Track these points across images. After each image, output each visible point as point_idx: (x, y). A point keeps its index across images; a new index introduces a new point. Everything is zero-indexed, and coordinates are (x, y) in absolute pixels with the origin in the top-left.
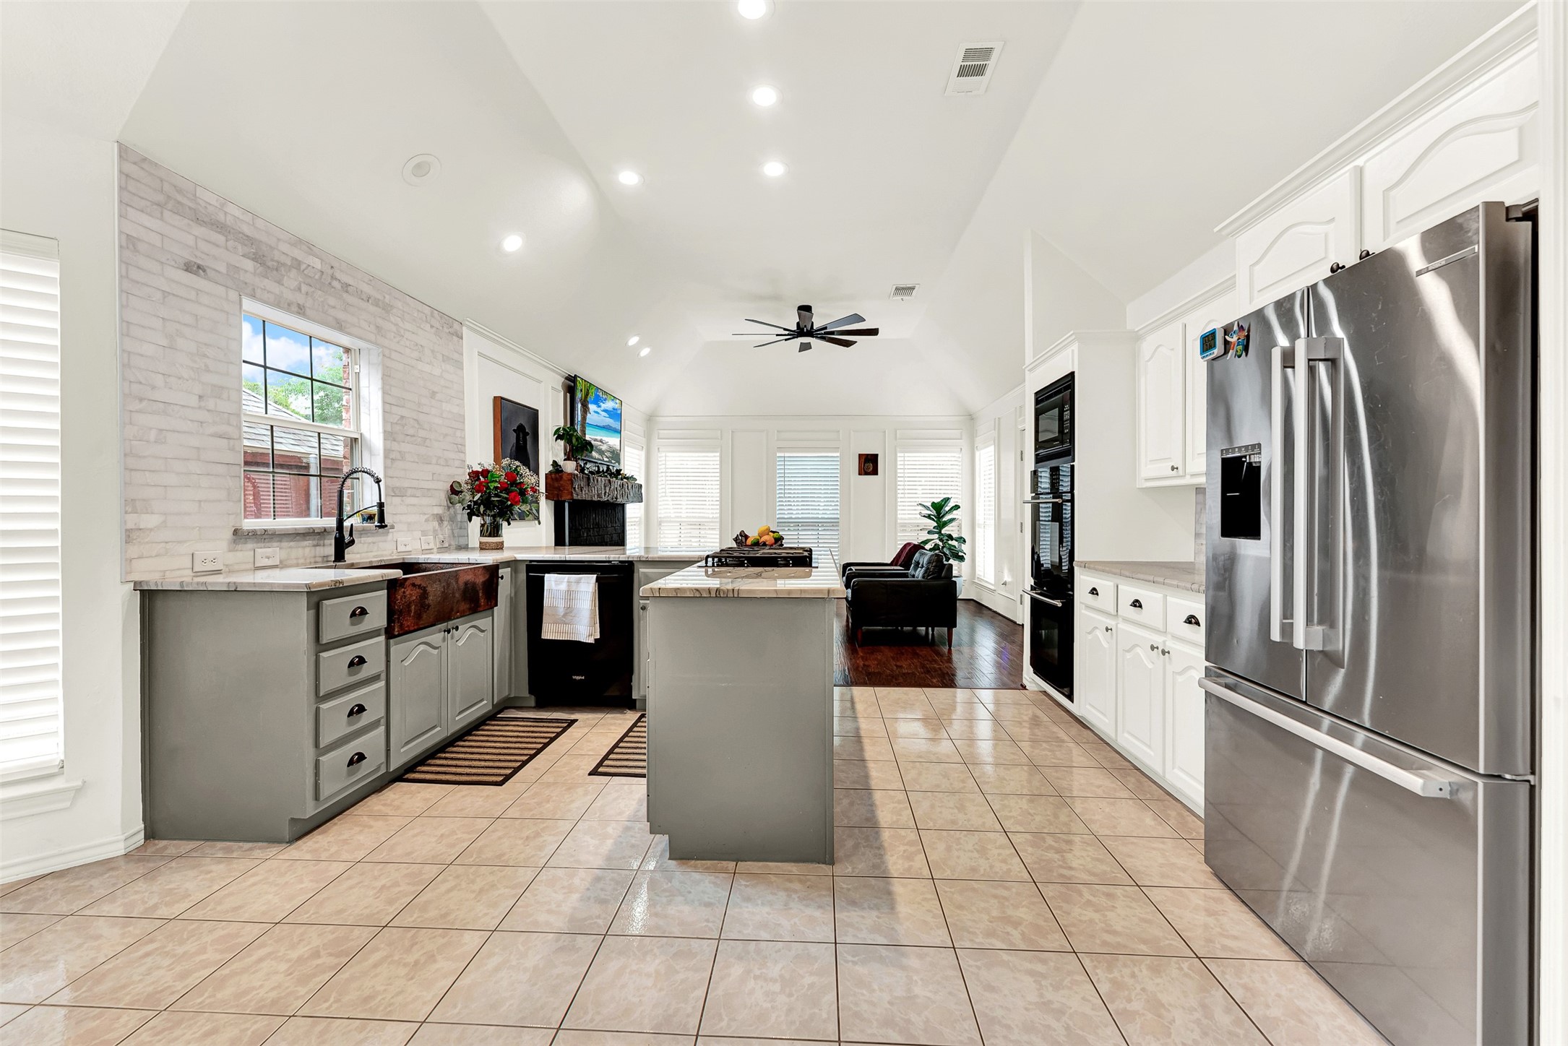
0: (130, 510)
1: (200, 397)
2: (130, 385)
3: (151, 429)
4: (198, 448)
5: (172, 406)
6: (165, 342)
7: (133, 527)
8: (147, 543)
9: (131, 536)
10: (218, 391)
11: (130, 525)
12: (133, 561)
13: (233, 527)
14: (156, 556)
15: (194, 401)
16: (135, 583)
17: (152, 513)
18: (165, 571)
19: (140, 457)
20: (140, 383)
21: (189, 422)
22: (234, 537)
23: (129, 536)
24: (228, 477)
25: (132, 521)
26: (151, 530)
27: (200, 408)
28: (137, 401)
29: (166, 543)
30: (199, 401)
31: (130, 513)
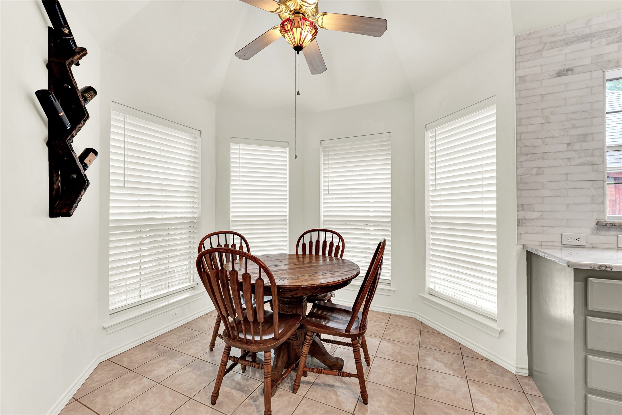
0: (520, 209)
1: (568, 144)
2: (521, 148)
3: (533, 168)
4: (567, 174)
5: (547, 154)
6: (542, 121)
7: (522, 218)
8: (531, 226)
9: (521, 222)
10: (584, 138)
11: (520, 217)
12: (522, 235)
13: (596, 220)
14: (536, 233)
15: (564, 147)
16: (524, 246)
17: (534, 211)
18: (541, 242)
19: (527, 183)
20: (527, 146)
21: (560, 160)
22: (598, 227)
23: (520, 222)
24: (592, 189)
25: (522, 215)
26: (533, 220)
27: (568, 151)
28: (525, 156)
29: (543, 227)
30: (568, 147)
31: (520, 211)
